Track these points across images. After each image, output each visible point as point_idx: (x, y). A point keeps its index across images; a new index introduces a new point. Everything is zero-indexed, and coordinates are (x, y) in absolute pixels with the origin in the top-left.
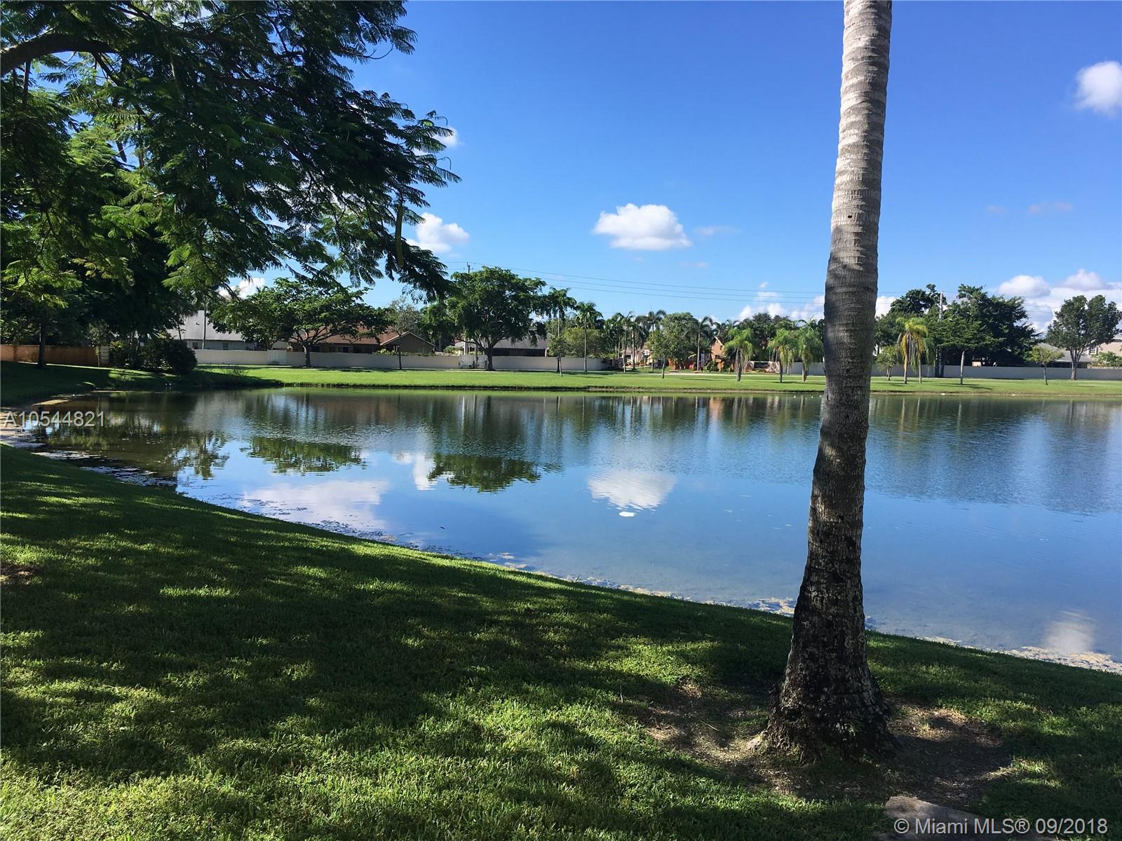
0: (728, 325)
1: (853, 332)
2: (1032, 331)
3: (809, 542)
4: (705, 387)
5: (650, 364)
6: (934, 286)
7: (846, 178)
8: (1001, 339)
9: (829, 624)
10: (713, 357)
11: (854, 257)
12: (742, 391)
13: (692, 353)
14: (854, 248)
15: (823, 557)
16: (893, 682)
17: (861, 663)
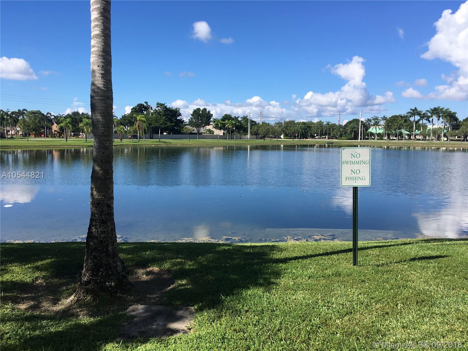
0: (59, 116)
1: (104, 117)
2: (184, 121)
3: (91, 208)
4: (50, 145)
5: (21, 134)
6: (147, 102)
7: (95, 49)
8: (173, 124)
9: (101, 242)
10: (53, 131)
11: (102, 84)
12: (68, 146)
13: (43, 129)
14: (101, 80)
15: (97, 214)
16: (132, 261)
17: (116, 256)
